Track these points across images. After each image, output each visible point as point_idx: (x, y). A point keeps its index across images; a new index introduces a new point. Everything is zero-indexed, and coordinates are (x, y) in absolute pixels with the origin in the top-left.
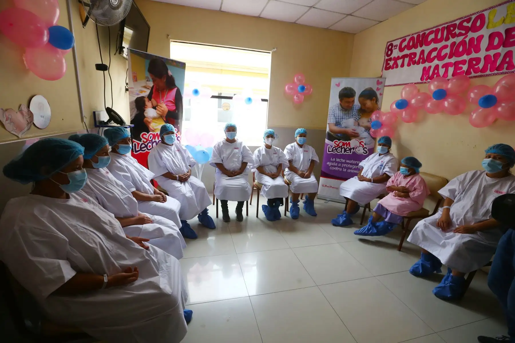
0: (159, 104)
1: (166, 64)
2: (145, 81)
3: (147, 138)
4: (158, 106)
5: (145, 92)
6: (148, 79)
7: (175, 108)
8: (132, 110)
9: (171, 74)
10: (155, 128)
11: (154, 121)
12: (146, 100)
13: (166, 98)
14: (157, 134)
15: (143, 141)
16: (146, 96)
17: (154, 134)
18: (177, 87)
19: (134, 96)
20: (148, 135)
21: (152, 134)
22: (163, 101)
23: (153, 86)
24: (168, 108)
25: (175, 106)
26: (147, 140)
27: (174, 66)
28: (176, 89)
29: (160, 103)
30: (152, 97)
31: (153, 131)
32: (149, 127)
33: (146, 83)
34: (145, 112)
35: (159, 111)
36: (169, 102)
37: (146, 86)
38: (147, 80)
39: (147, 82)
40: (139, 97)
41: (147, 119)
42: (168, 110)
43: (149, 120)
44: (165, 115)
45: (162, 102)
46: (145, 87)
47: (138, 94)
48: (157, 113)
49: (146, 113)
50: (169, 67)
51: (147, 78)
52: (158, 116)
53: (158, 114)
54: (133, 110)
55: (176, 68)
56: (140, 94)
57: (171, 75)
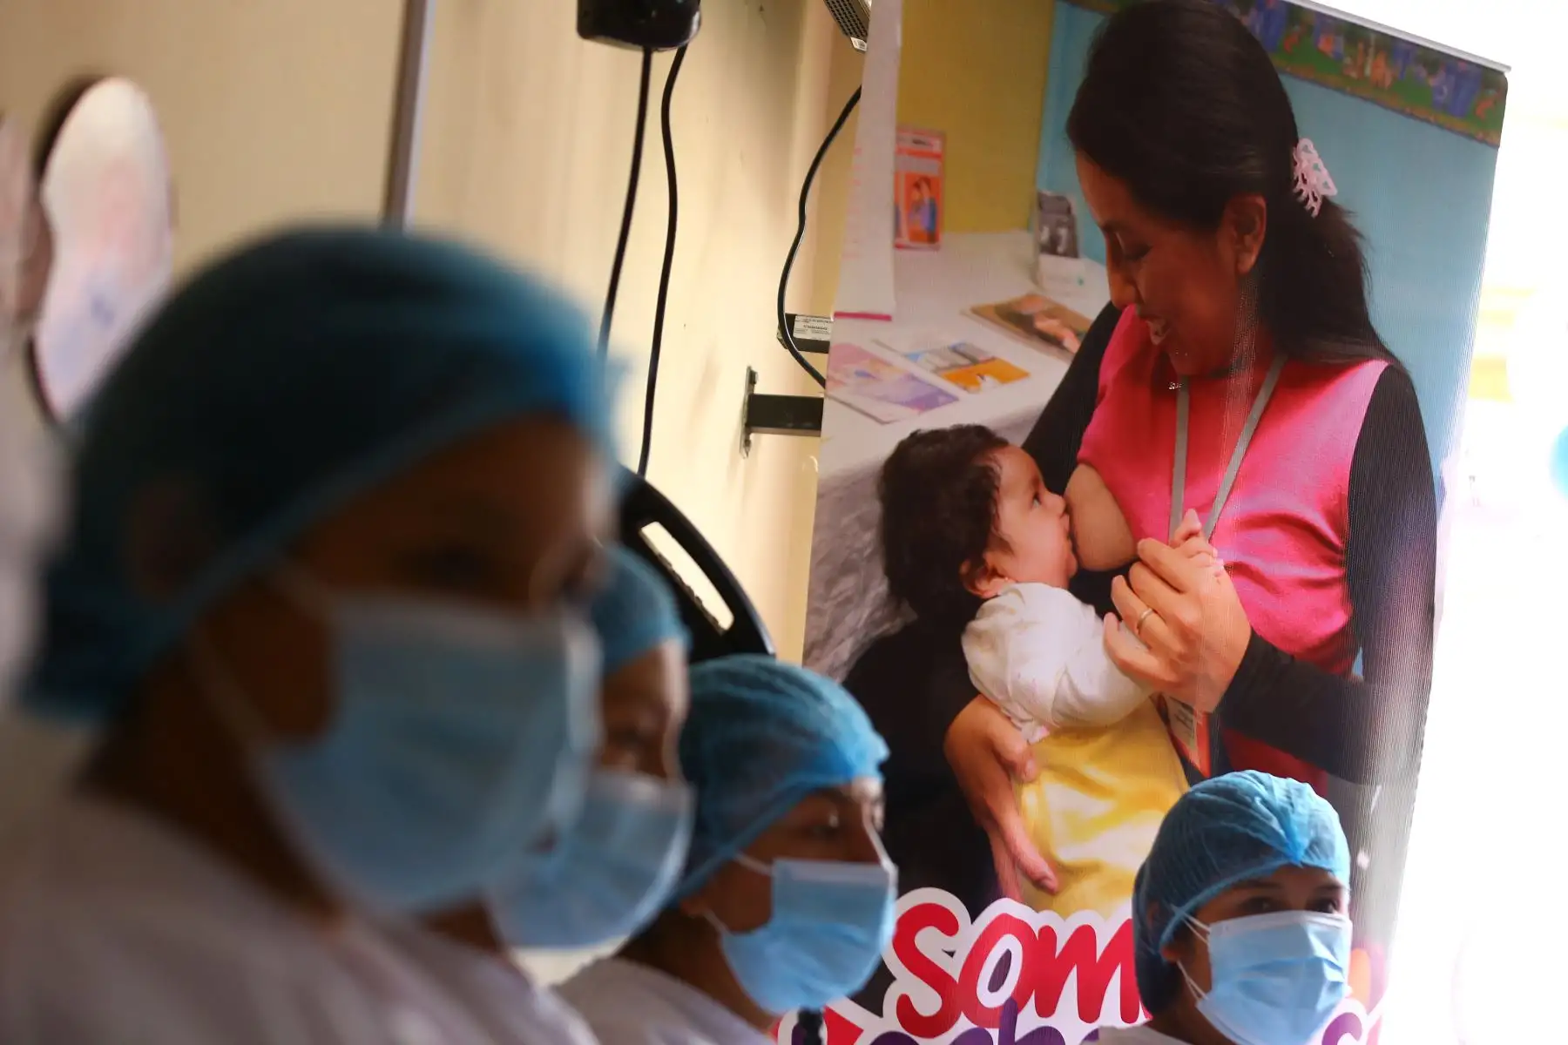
0: (1150, 547)
1: (1277, 61)
2: (1025, 243)
3: (954, 969)
4: (1137, 571)
5: (1008, 375)
6: (1063, 232)
7: (1339, 620)
8: (830, 583)
9: (1332, 192)
10: (1067, 854)
11: (1079, 757)
12: (1013, 470)
13: (1246, 480)
14: (1085, 935)
15: (905, 1007)
16: (1015, 426)
17: (1048, 933)
18: (1386, 354)
19: (879, 410)
20: (970, 932)
21: (1021, 930)
22: (1204, 509)
23: (1110, 315)
24: (1246, 604)
25: (1336, 592)
26: (957, 995)
27: (1372, 92)
28: (1370, 374)
29: (1166, 539)
30: (1082, 452)
31: (1041, 890)
32: (997, 825)
33: (1034, 273)
34: (978, 624)
35: (1139, 629)
36: (1273, 536)
37: (1027, 310)
38: (1045, 236)
39: (1047, 261)
40: (937, 436)
41: (997, 726)
42: (1254, 637)
43: (1017, 740)
44: (1207, 700)
45: (1193, 521)
46: (1017, 319)
47: (929, 400)
48: (1110, 651)
49: (992, 641)
50: (1305, 99)
51: (1051, 210)
52: (1127, 693)
53: (1126, 668)
54: (848, 584)
55: (1383, 125)
56: (952, 399)
57: (1326, 203)
